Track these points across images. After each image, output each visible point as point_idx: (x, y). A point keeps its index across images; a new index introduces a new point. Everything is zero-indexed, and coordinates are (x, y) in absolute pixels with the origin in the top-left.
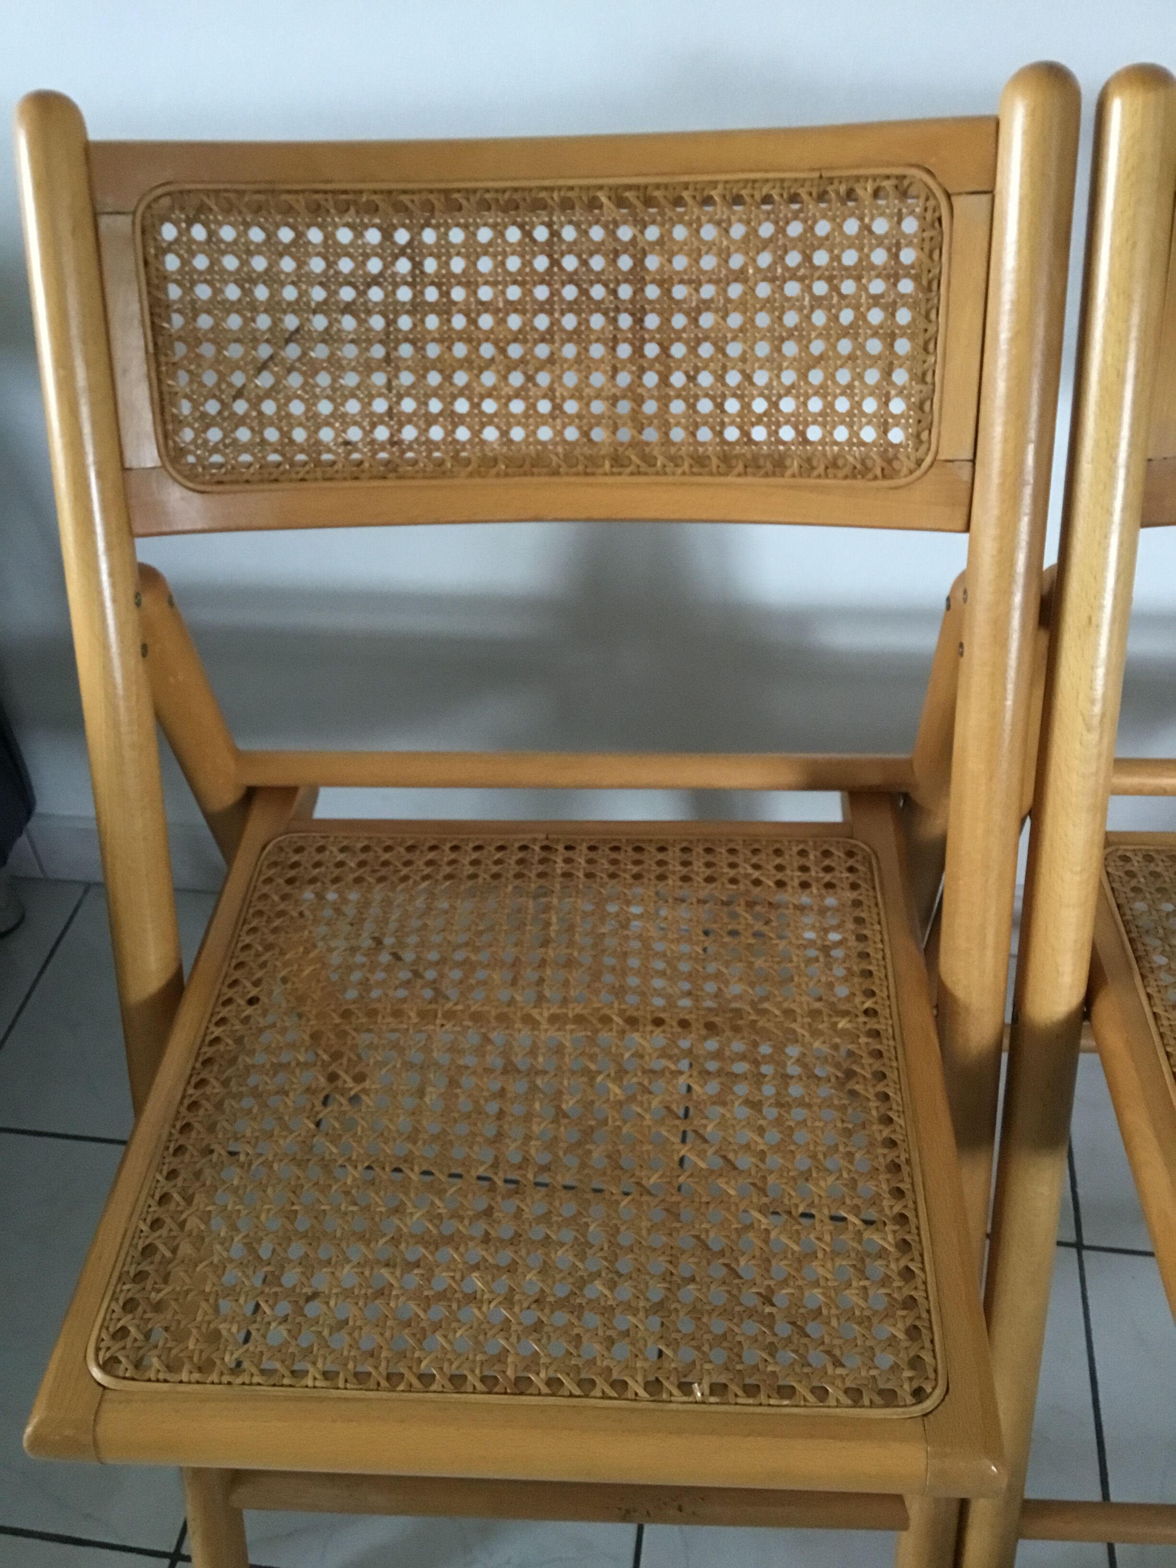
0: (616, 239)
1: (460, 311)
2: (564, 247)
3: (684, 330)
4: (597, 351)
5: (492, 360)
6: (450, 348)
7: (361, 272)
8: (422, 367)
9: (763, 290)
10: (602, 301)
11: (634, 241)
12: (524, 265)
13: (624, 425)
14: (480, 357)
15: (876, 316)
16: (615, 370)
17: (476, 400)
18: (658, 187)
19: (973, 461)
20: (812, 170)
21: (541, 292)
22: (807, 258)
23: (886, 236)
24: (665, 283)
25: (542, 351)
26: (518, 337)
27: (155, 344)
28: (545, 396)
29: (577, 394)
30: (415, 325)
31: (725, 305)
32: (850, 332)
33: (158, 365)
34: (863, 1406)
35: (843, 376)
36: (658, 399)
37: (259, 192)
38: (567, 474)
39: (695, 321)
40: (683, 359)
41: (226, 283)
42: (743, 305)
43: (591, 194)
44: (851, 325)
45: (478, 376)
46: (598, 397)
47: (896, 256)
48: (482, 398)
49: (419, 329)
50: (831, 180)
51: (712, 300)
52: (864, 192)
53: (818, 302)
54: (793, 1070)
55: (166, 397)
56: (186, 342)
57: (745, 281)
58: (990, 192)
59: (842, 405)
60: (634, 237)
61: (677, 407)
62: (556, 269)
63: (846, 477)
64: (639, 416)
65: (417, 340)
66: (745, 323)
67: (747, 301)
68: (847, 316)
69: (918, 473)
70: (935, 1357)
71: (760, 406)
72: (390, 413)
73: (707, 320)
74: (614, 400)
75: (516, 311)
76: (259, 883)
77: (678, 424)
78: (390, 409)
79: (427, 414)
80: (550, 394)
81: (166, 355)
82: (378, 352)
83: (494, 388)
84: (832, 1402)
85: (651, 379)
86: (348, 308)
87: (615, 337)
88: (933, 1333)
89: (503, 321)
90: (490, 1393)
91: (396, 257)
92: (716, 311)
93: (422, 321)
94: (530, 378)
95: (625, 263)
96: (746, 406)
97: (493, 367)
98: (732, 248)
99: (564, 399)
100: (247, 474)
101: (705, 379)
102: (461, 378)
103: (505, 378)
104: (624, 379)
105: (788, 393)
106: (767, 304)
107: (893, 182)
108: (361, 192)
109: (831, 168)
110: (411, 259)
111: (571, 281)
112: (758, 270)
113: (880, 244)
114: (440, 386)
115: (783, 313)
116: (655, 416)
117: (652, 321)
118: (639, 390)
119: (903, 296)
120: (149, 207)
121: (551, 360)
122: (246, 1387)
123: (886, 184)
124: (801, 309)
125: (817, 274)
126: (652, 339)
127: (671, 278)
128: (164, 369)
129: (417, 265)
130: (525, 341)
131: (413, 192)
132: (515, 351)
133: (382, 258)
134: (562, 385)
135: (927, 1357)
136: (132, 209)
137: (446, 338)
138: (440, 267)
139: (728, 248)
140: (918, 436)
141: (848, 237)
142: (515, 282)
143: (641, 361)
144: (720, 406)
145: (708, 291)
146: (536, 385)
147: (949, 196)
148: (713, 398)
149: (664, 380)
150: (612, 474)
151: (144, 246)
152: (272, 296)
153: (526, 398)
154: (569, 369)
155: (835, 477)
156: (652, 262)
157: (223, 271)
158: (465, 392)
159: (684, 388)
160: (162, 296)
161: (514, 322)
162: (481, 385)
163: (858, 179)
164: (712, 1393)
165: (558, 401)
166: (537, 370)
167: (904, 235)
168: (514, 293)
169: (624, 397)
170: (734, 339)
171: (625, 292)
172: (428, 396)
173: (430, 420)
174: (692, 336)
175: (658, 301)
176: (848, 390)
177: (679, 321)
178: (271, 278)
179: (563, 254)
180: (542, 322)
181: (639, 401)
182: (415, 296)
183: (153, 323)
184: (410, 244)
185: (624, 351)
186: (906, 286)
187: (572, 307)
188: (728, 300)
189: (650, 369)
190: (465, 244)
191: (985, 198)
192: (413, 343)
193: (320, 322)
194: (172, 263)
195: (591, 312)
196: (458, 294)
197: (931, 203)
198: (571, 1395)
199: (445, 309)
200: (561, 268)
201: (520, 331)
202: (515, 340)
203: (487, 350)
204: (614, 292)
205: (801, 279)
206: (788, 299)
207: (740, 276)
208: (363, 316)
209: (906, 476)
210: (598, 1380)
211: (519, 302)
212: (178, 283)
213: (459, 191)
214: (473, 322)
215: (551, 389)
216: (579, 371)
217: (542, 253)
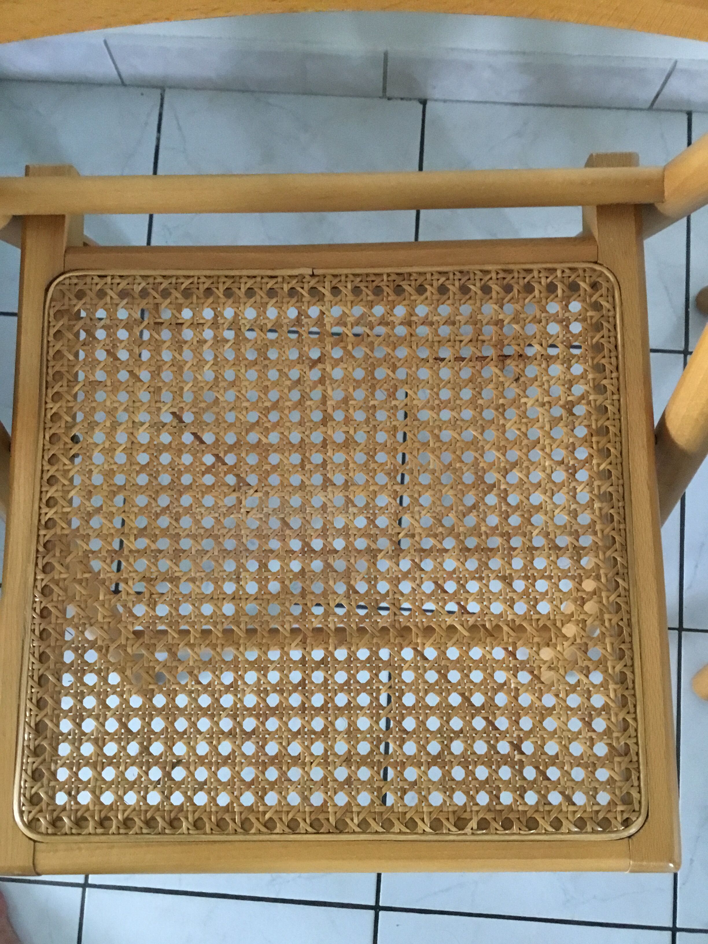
34: (586, 833)
54: (539, 541)
70: (640, 792)
76: (51, 339)
84: (564, 829)
88: (639, 772)
90: (318, 833)
122: (139, 836)
135: (635, 794)
164: (479, 828)
198: (377, 832)
210: (396, 822)
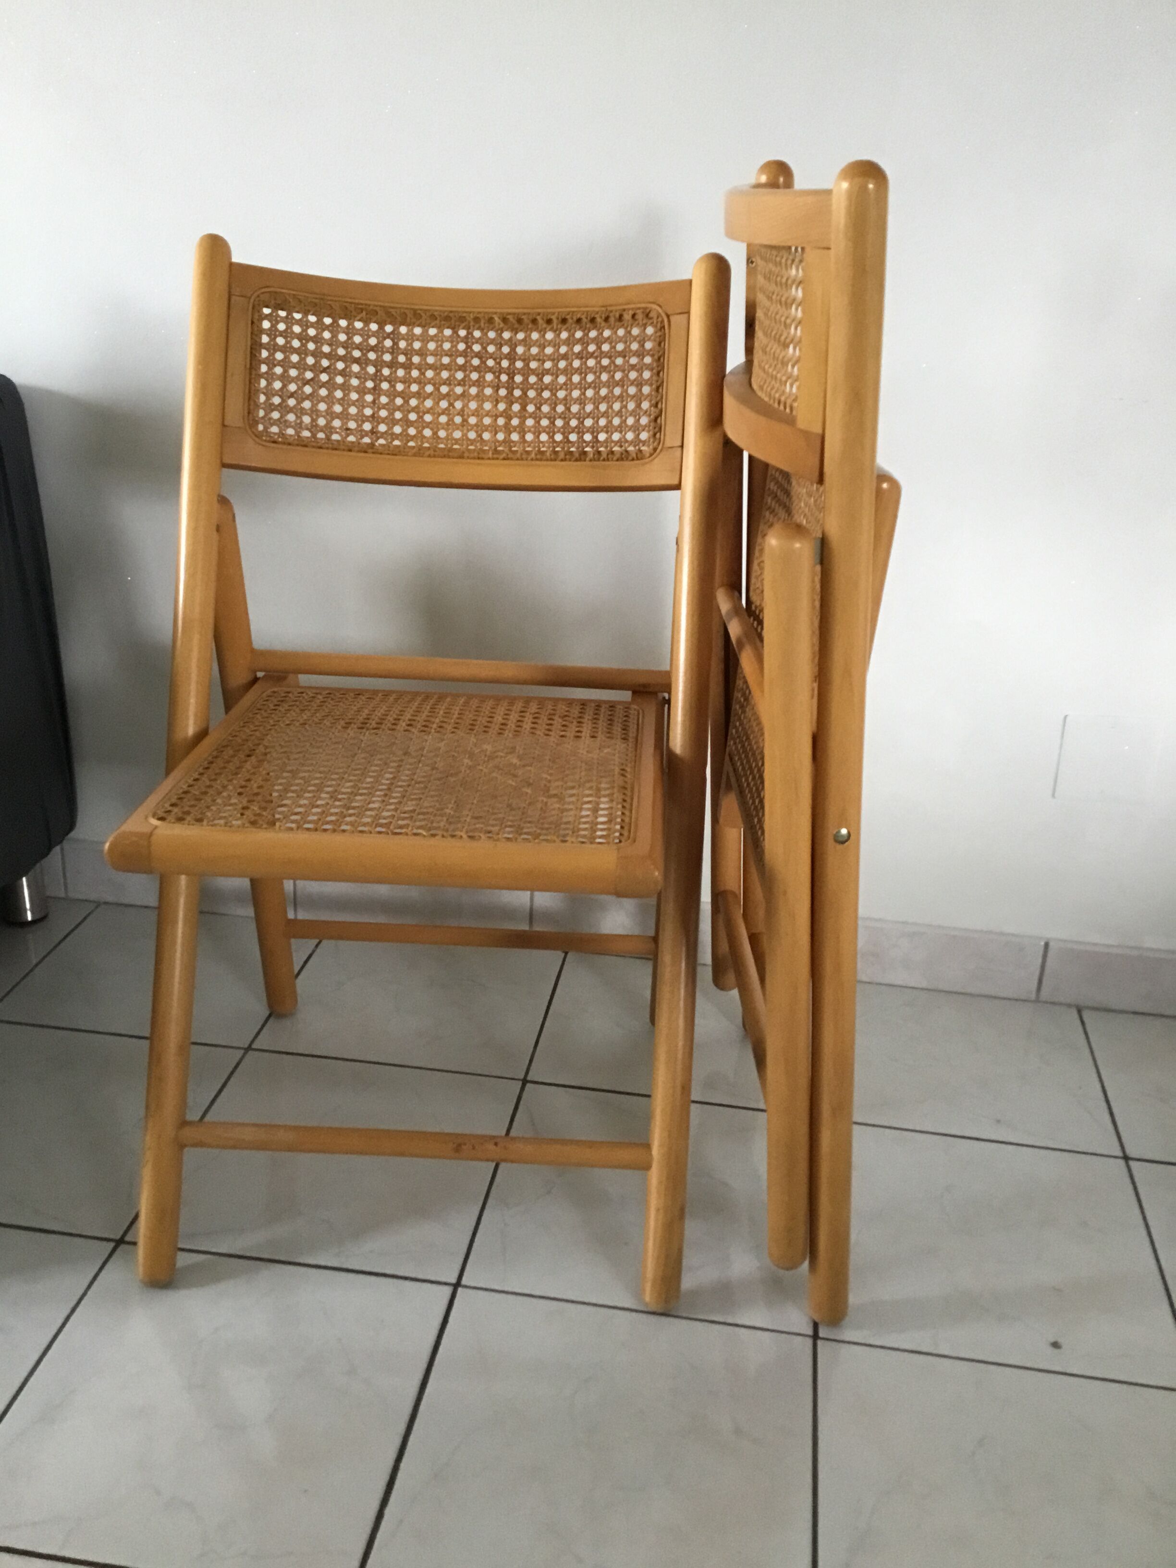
0: (502, 338)
1: (416, 368)
2: (474, 340)
3: (535, 384)
4: (488, 391)
5: (431, 394)
6: (409, 387)
7: (365, 344)
8: (392, 394)
9: (576, 364)
10: (493, 367)
11: (510, 339)
12: (452, 347)
13: (501, 431)
14: (425, 391)
15: (633, 375)
16: (497, 402)
17: (421, 414)
18: (524, 314)
19: (682, 446)
20: (603, 306)
21: (461, 361)
22: (599, 348)
23: (638, 336)
24: (526, 360)
25: (459, 390)
26: (446, 382)
27: (251, 364)
28: (458, 414)
29: (476, 413)
30: (391, 373)
31: (557, 372)
32: (621, 383)
33: (251, 374)
35: (617, 406)
36: (520, 418)
37: (316, 298)
38: (468, 458)
39: (541, 380)
40: (534, 398)
41: (293, 339)
42: (566, 372)
43: (490, 316)
44: (620, 380)
45: (423, 402)
46: (487, 415)
47: (643, 346)
48: (424, 413)
49: (393, 375)
50: (611, 311)
51: (549, 369)
52: (627, 317)
53: (604, 369)
55: (252, 392)
56: (267, 365)
57: (567, 359)
58: (688, 313)
59: (616, 421)
60: (511, 337)
61: (530, 422)
62: (469, 350)
63: (617, 460)
64: (509, 426)
65: (391, 380)
66: (567, 381)
67: (567, 370)
68: (618, 376)
69: (655, 455)
71: (574, 423)
72: (373, 416)
73: (547, 379)
74: (496, 417)
75: (446, 369)
77: (529, 431)
78: (374, 414)
79: (394, 419)
80: (461, 413)
81: (256, 370)
82: (370, 384)
83: (431, 408)
85: (516, 407)
86: (357, 361)
87: (498, 385)
89: (439, 374)
91: (385, 339)
92: (552, 375)
93: (396, 372)
94: (451, 404)
95: (506, 350)
96: (567, 424)
97: (432, 397)
98: (561, 343)
99: (469, 416)
100: (291, 440)
101: (545, 409)
102: (413, 402)
103: (438, 403)
104: (502, 407)
105: (588, 416)
106: (578, 371)
107: (641, 310)
108: (369, 305)
109: (611, 305)
110: (393, 340)
111: (476, 356)
112: (574, 353)
113: (635, 340)
114: (402, 406)
115: (586, 375)
116: (518, 426)
117: (518, 379)
118: (509, 412)
119: (645, 364)
120: (258, 296)
121: (463, 395)
123: (638, 311)
124: (595, 373)
125: (603, 355)
126: (518, 388)
127: (529, 357)
128: (253, 376)
129: (395, 344)
130: (449, 385)
131: (396, 308)
132: (444, 389)
133: (378, 338)
134: (468, 408)
136: (249, 295)
137: (407, 381)
138: (408, 345)
139: (559, 343)
140: (655, 435)
141: (619, 337)
142: (446, 355)
143: (512, 398)
144: (553, 423)
145: (548, 365)
146: (454, 407)
147: (668, 316)
148: (549, 418)
149: (524, 408)
150: (493, 459)
151: (253, 315)
152: (316, 348)
153: (448, 415)
154: (473, 400)
155: (612, 460)
156: (520, 350)
157: (293, 332)
158: (415, 409)
159: (533, 413)
160: (258, 340)
161: (445, 374)
162: (424, 406)
163: (624, 310)
165: (466, 417)
166: (455, 400)
167: (647, 335)
168: (446, 360)
169: (501, 416)
170: (561, 389)
171: (505, 364)
172: (395, 410)
173: (395, 422)
174: (539, 387)
175: (522, 369)
176: (619, 414)
177: (533, 379)
178: (317, 340)
179: (473, 344)
180: (460, 375)
181: (509, 418)
182: (393, 359)
183: (251, 353)
184: (392, 333)
185: (503, 392)
186: (648, 360)
187: (476, 369)
188: (558, 369)
189: (516, 402)
190: (421, 335)
191: (686, 315)
192: (389, 382)
193: (340, 365)
194: (266, 325)
195: (486, 372)
196: (416, 359)
197: (660, 319)
199: (408, 366)
200: (472, 350)
201: (447, 379)
202: (444, 384)
203: (429, 388)
204: (499, 364)
205: (596, 358)
206: (589, 368)
207: (565, 357)
208: (364, 366)
209: (649, 457)
211: (448, 365)
212: (268, 335)
213: (421, 310)
214: (423, 374)
215: (462, 410)
216: (478, 401)
217: (462, 341)
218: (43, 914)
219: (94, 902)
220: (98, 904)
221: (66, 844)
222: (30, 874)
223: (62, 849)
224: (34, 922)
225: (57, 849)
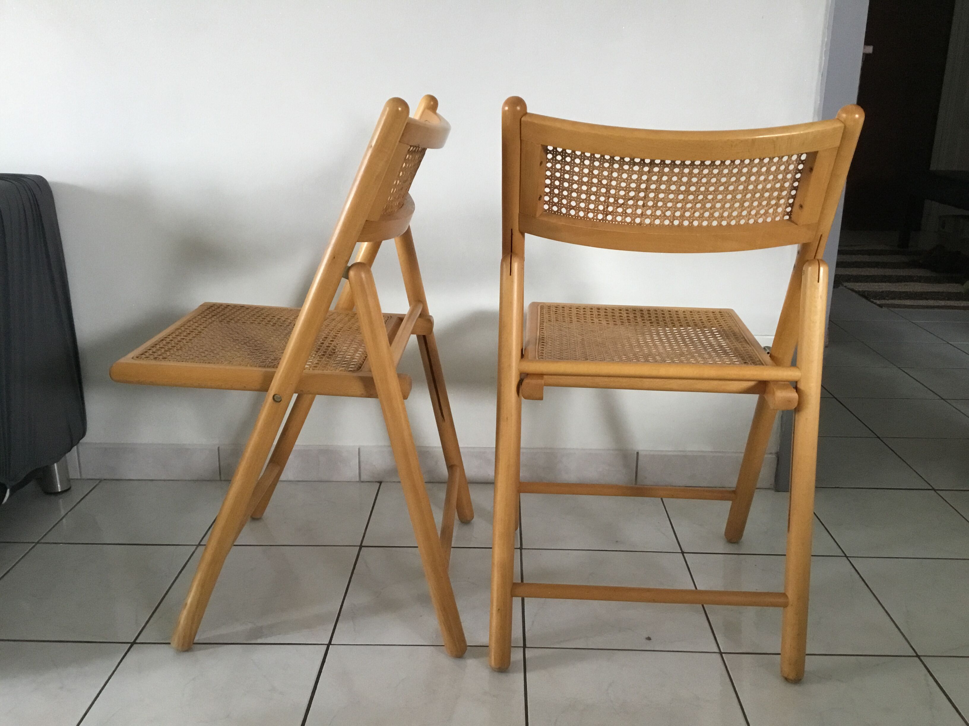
218: (69, 487)
219: (98, 479)
220: (101, 480)
221: (79, 444)
222: (59, 463)
223: (77, 448)
224: (63, 492)
225: (75, 447)
